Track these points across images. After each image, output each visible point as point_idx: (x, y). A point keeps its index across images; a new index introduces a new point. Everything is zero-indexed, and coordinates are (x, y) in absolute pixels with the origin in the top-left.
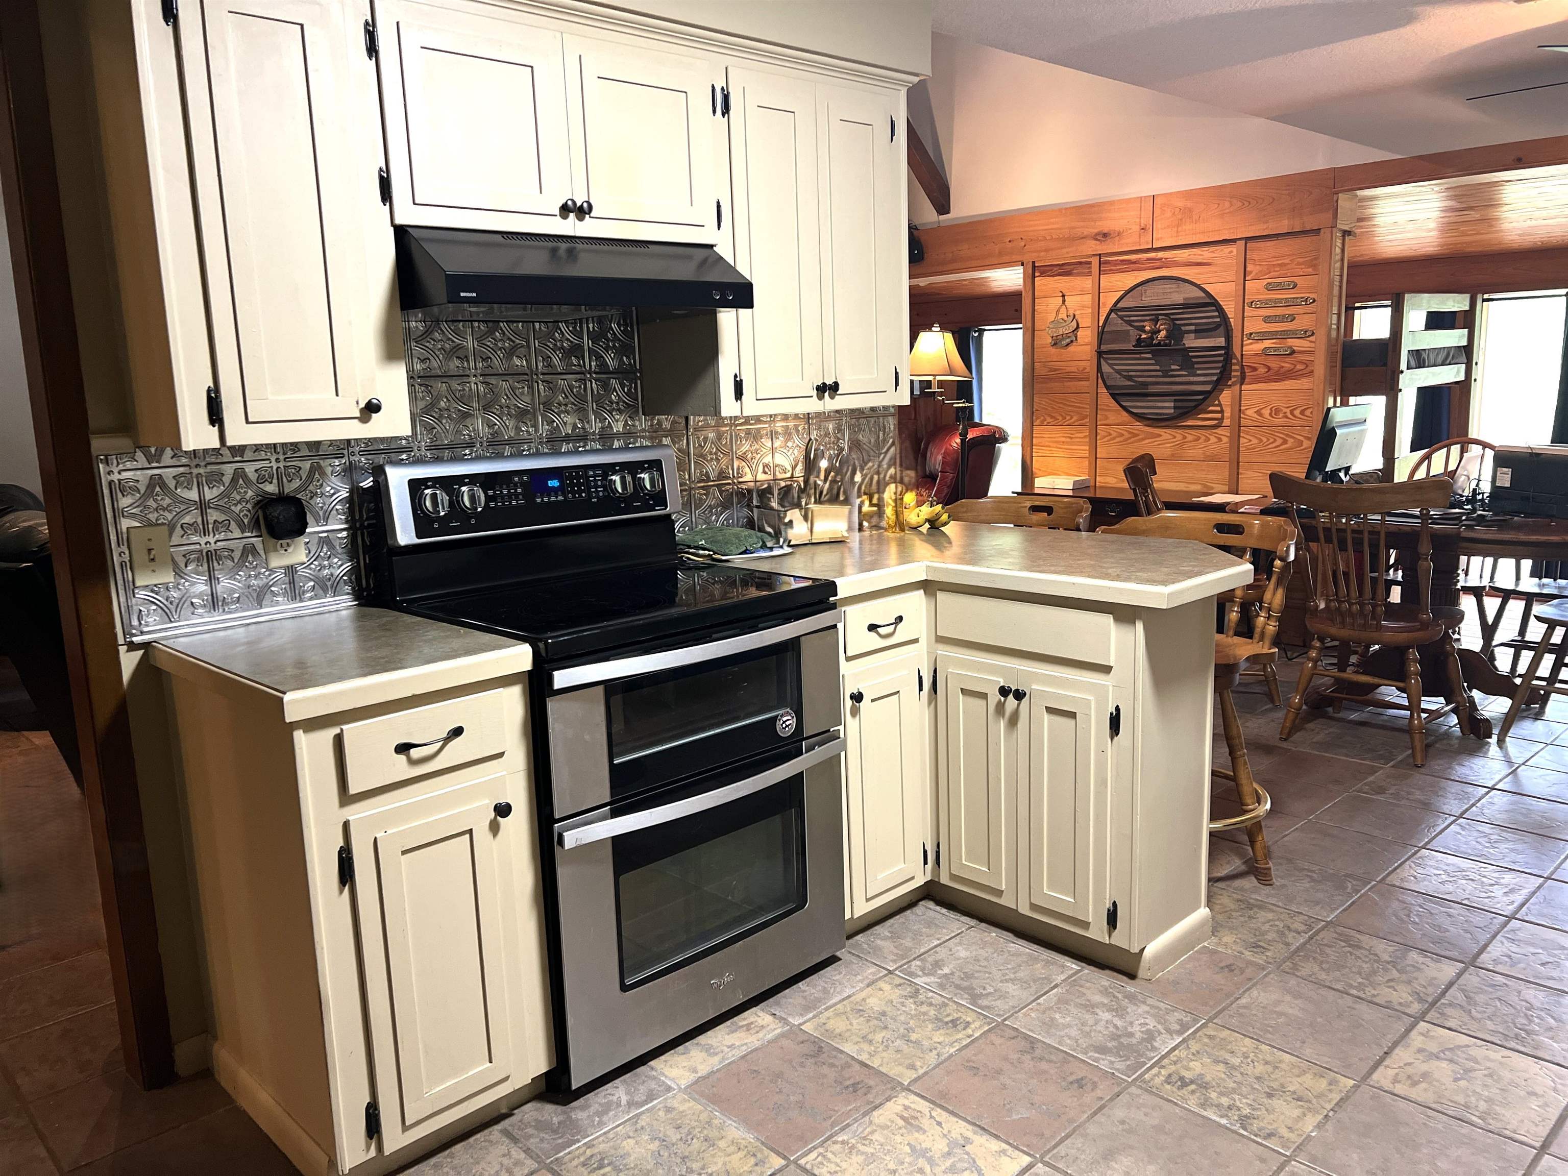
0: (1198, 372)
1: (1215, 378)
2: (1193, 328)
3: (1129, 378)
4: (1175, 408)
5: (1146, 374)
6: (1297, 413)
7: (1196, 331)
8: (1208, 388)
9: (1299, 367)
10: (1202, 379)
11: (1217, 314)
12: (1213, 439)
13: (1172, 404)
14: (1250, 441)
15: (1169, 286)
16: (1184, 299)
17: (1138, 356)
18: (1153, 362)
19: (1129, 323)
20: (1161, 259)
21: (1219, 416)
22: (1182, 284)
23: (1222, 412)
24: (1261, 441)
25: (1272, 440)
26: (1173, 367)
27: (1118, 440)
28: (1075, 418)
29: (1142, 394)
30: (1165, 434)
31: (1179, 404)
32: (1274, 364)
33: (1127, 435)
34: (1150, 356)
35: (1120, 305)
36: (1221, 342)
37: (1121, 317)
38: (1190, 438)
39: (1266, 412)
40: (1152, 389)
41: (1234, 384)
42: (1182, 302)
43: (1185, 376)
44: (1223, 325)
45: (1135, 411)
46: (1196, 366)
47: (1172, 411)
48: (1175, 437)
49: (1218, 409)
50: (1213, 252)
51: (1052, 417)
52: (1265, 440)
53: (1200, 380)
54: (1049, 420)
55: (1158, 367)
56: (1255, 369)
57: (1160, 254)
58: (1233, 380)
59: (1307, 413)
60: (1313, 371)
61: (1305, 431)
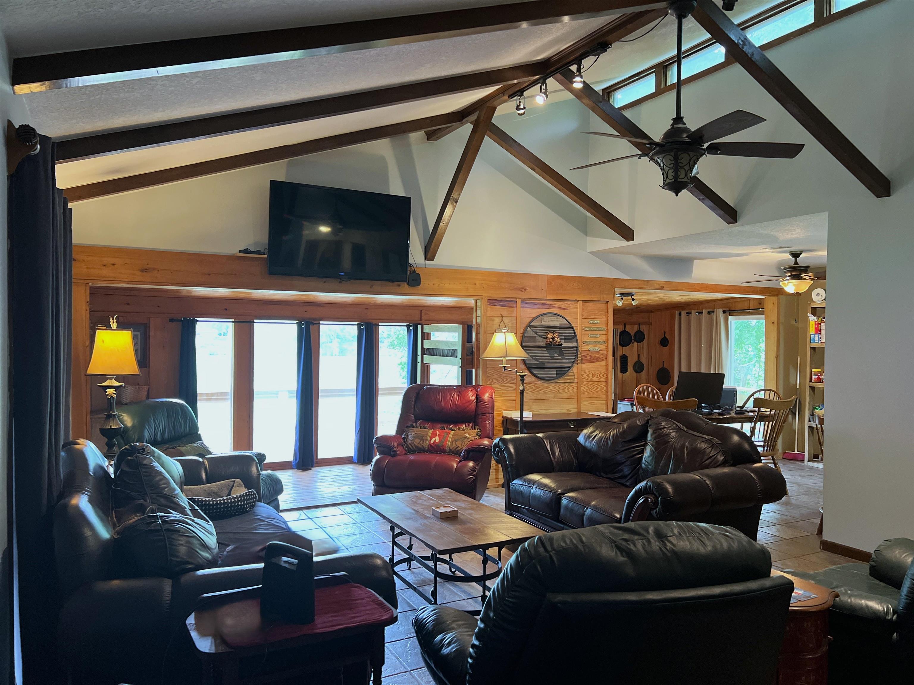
0: (566, 358)
1: (573, 360)
2: (563, 337)
3: (536, 360)
4: (557, 374)
5: (543, 358)
6: (601, 375)
7: (565, 339)
8: (570, 365)
9: (601, 356)
10: (567, 361)
11: (573, 332)
12: (571, 388)
13: (555, 372)
14: (585, 388)
15: (554, 318)
16: (560, 324)
17: (540, 349)
18: (546, 352)
19: (536, 333)
20: (548, 304)
21: (573, 377)
22: (559, 317)
23: (574, 375)
24: (589, 388)
25: (593, 387)
26: (555, 355)
27: (530, 390)
28: (509, 380)
29: (541, 367)
30: (551, 387)
31: (558, 372)
32: (593, 355)
33: (534, 388)
34: (545, 349)
35: (532, 324)
36: (575, 344)
37: (532, 330)
38: (562, 388)
39: (591, 375)
40: (547, 365)
41: (580, 363)
42: (559, 325)
43: (560, 359)
44: (574, 338)
45: (540, 376)
46: (565, 355)
47: (556, 376)
48: (555, 388)
49: (573, 374)
50: (569, 304)
51: (496, 379)
52: (590, 387)
53: (566, 361)
54: (495, 381)
55: (549, 355)
56: (586, 357)
57: (548, 302)
58: (579, 361)
59: (605, 375)
60: (607, 358)
61: (604, 383)
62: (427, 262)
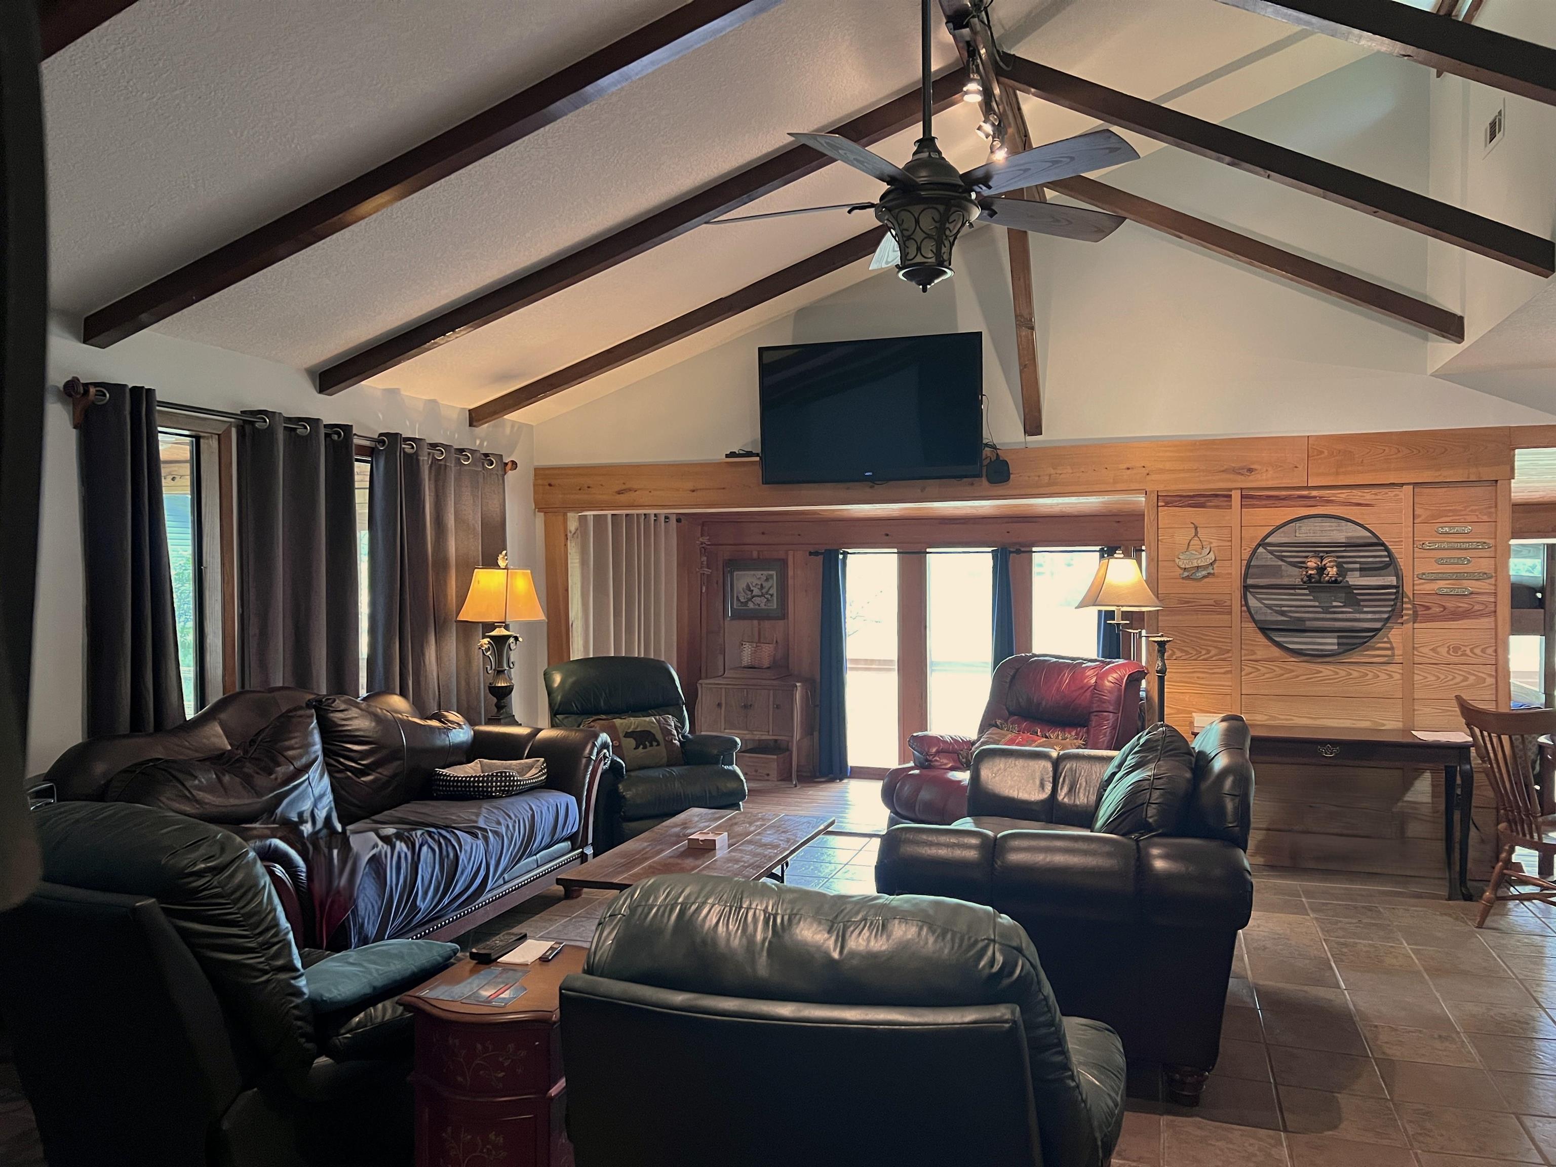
0: (1365, 609)
1: (1386, 616)
2: (1358, 566)
3: (1283, 613)
4: (1339, 644)
5: (1303, 609)
6: (1478, 651)
7: (1361, 570)
8: (1378, 625)
9: (1477, 607)
10: (1370, 616)
11: (1386, 553)
12: (1383, 676)
13: (1335, 641)
14: (1426, 678)
15: (1328, 524)
16: (1347, 538)
17: (1292, 591)
18: (1311, 598)
19: (1281, 558)
20: (1315, 497)
21: (1389, 653)
22: (1343, 523)
23: (1392, 649)
24: (1439, 678)
25: (1451, 677)
26: (1335, 604)
27: (1267, 676)
28: (1213, 653)
29: (1299, 628)
30: (1326, 670)
31: (1344, 641)
32: (1450, 604)
33: (1280, 672)
34: (1306, 592)
35: (1268, 540)
36: (1393, 580)
37: (1271, 552)
38: (1355, 674)
39: (1443, 651)
40: (1309, 624)
41: (1407, 622)
42: (1344, 541)
43: (1349, 613)
44: (1390, 565)
45: (1291, 646)
46: (1362, 603)
47: (1336, 647)
48: (1337, 673)
49: (1388, 645)
50: (1376, 494)
51: (1182, 651)
52: (1442, 677)
53: (1366, 617)
54: (1178, 654)
55: (1317, 604)
56: (1428, 608)
57: (1314, 493)
58: (1405, 618)
59: (1490, 651)
60: (1495, 612)
61: (1491, 670)
62: (1029, 438)
